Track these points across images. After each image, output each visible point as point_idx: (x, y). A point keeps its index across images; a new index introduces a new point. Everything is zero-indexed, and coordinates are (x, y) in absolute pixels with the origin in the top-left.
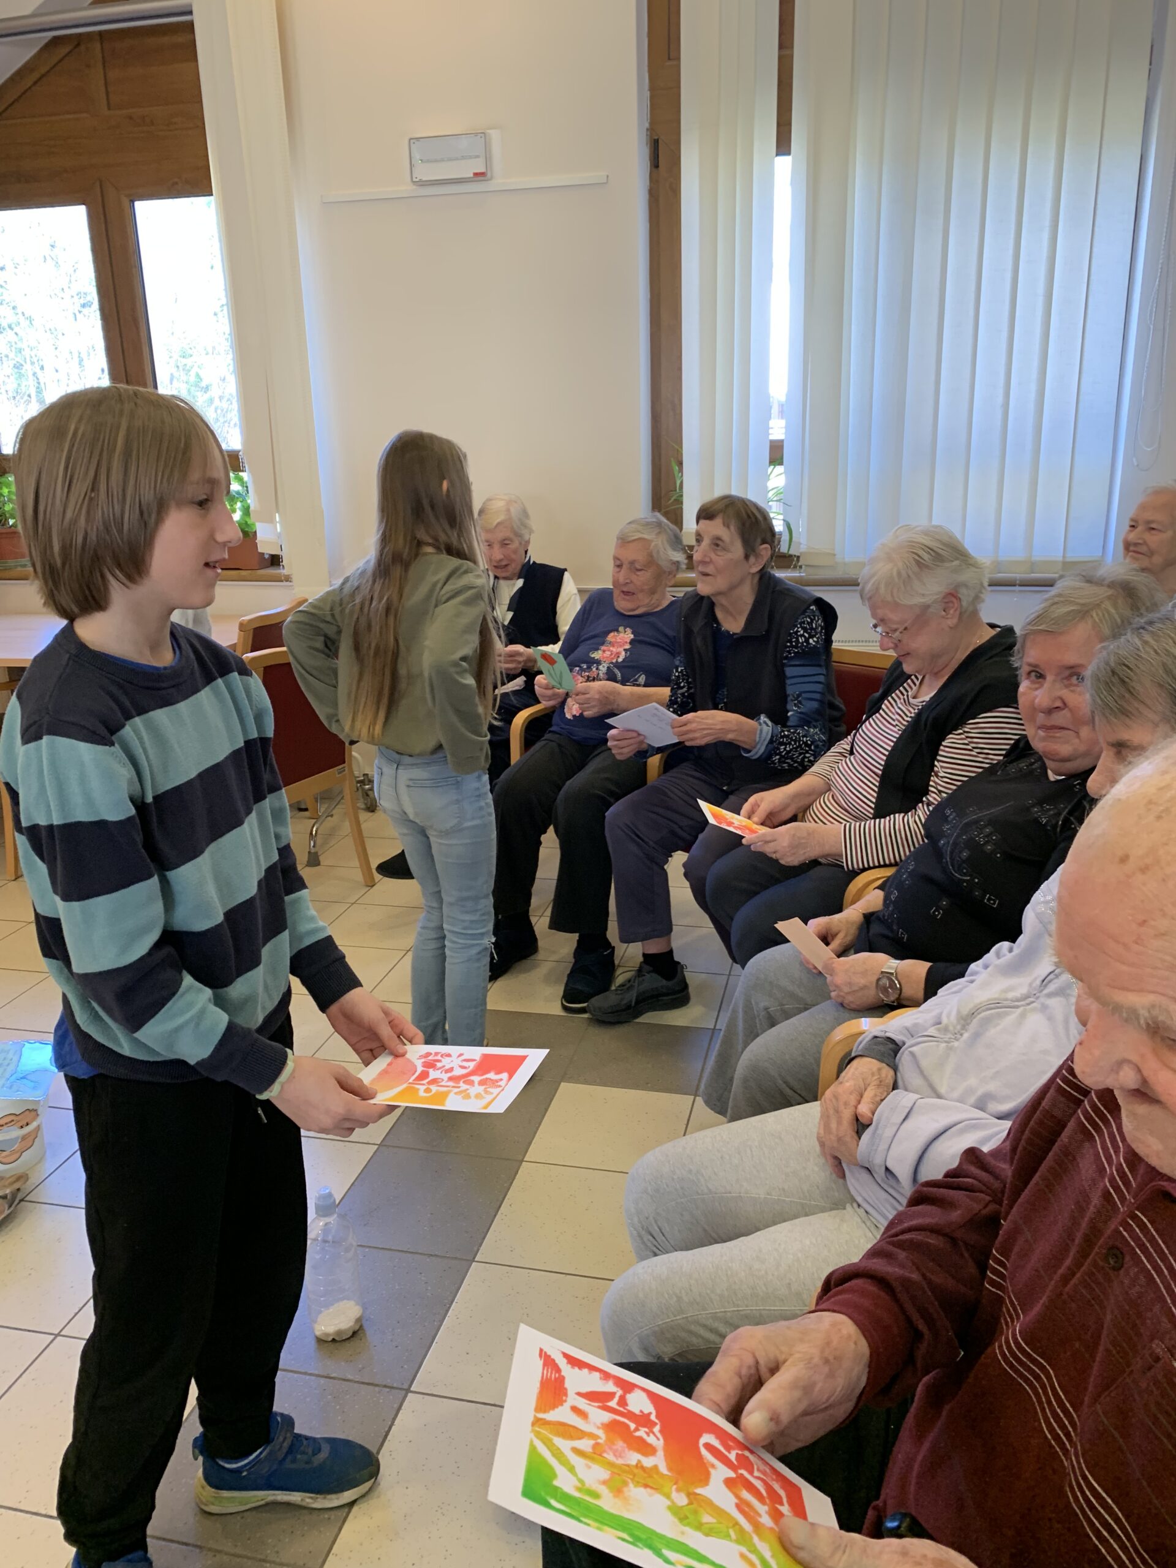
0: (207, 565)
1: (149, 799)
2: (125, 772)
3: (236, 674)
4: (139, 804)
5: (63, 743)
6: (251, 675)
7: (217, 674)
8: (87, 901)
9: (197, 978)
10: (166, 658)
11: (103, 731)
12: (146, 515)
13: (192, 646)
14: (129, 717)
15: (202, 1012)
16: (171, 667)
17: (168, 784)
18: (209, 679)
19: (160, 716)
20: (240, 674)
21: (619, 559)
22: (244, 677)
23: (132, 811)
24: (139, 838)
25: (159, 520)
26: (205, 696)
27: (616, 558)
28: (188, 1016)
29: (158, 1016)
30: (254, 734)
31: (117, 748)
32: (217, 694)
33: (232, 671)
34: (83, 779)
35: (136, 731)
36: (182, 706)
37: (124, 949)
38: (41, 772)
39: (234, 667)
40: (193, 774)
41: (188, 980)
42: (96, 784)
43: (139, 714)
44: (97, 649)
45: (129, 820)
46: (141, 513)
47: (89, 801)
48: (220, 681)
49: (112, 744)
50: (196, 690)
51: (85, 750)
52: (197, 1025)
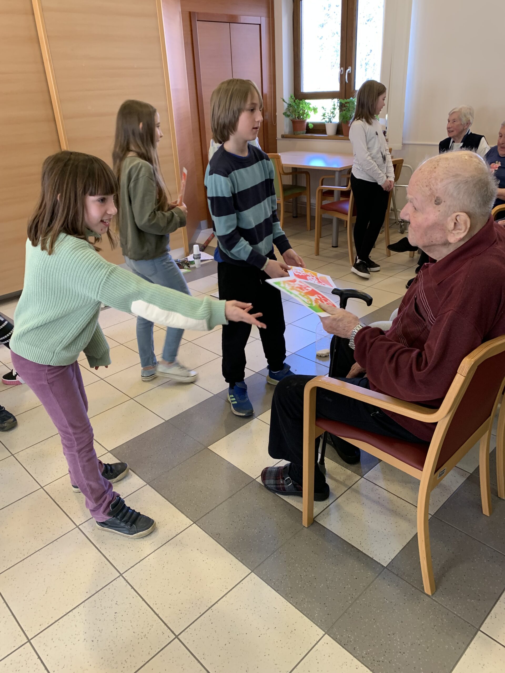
0: (254, 128)
1: (236, 192)
2: (230, 184)
3: (265, 160)
4: (234, 194)
5: (217, 176)
6: (269, 160)
7: (259, 159)
8: (221, 217)
9: (245, 239)
10: (246, 154)
11: (226, 173)
12: (235, 114)
13: (253, 150)
14: (233, 170)
15: (245, 247)
16: (247, 157)
17: (241, 189)
18: (257, 161)
19: (242, 170)
20: (266, 160)
21: (501, 134)
22: (267, 161)
23: (231, 195)
24: (233, 202)
25: (239, 115)
26: (255, 166)
27: (500, 133)
28: (242, 247)
29: (235, 247)
30: (268, 178)
31: (229, 178)
32: (259, 165)
33: (264, 159)
34: (221, 186)
35: (235, 174)
36: (248, 168)
37: (227, 230)
38: (212, 184)
39: (265, 157)
40: (249, 187)
41: (242, 238)
42: (224, 186)
43: (237, 169)
44: (229, 151)
45: (230, 198)
46: (234, 113)
47: (222, 191)
48: (260, 162)
49: (227, 177)
50: (252, 164)
51: (222, 178)
52: (244, 249)
